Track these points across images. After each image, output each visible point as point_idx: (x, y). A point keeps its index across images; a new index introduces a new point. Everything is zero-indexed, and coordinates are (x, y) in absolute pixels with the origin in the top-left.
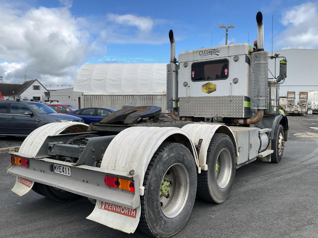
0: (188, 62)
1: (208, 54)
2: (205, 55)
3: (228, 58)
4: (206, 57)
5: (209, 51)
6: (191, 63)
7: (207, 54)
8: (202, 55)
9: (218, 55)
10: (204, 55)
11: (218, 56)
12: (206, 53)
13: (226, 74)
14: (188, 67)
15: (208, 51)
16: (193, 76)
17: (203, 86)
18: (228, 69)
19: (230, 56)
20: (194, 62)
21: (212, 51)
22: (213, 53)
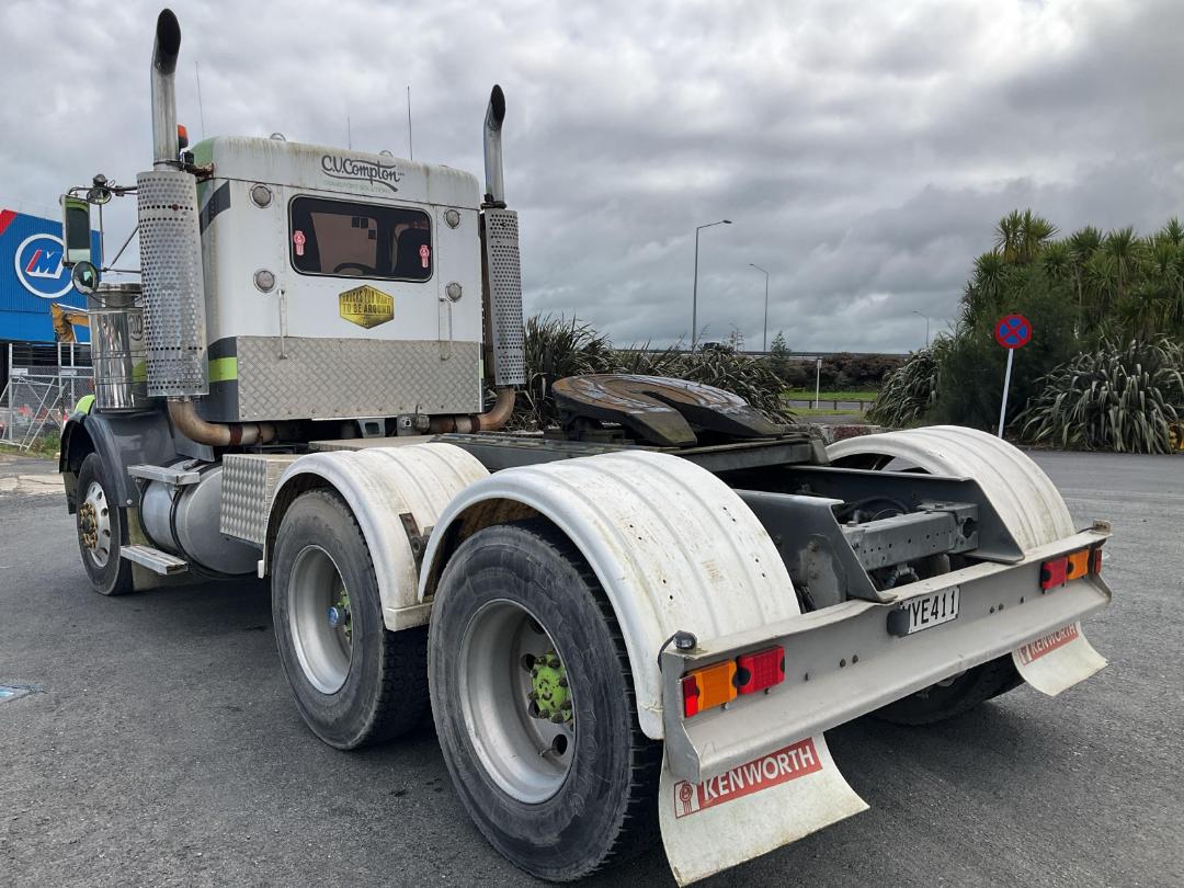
0: (273, 188)
1: (359, 176)
2: (348, 176)
3: (427, 209)
4: (351, 186)
5: (362, 165)
6: (289, 194)
7: (352, 176)
8: (335, 173)
9: (395, 190)
10: (341, 174)
11: (392, 194)
12: (349, 169)
13: (425, 265)
14: (271, 208)
15: (359, 164)
16: (300, 252)
17: (345, 296)
18: (430, 248)
19: (434, 205)
20: (299, 191)
21: (371, 169)
22: (378, 178)
